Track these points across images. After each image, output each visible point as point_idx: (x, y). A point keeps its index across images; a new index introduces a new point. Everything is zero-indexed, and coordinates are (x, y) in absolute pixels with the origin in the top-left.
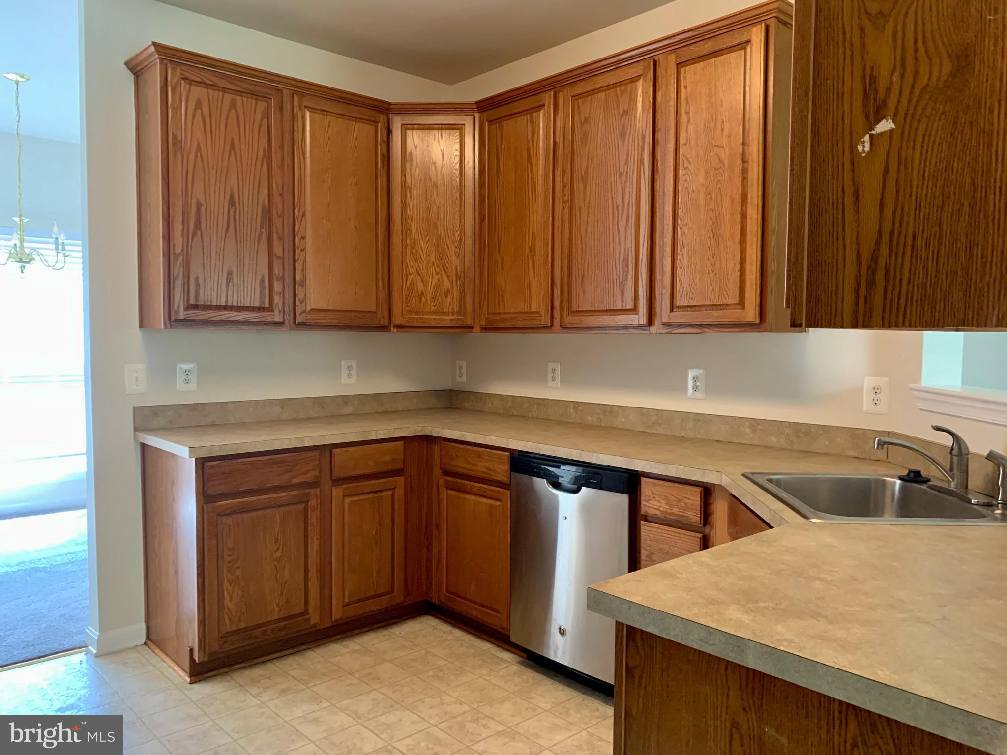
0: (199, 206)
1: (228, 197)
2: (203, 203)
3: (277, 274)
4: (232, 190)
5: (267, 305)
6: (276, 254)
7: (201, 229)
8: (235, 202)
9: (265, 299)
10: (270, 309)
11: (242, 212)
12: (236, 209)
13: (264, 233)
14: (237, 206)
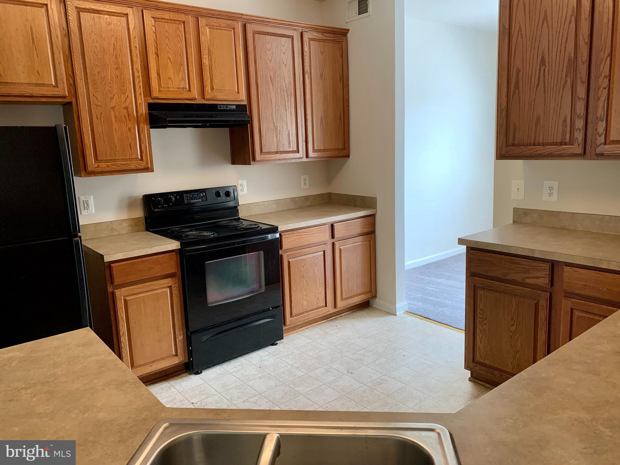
0: (518, 71)
1: (539, 59)
2: (521, 69)
3: (578, 114)
4: (543, 53)
5: (567, 140)
6: (578, 97)
7: (518, 89)
8: (545, 61)
9: (566, 135)
10: (571, 143)
11: (550, 69)
12: (546, 67)
13: (569, 80)
14: (547, 65)
